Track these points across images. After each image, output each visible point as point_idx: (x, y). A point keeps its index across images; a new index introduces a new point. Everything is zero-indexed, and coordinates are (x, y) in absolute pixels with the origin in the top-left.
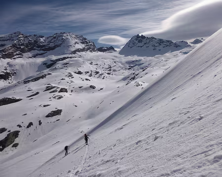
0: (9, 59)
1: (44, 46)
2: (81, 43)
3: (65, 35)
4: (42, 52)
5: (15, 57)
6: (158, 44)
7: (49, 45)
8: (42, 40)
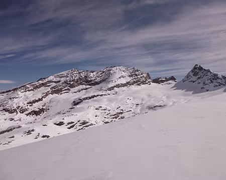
0: (57, 95)
1: (91, 81)
2: (129, 76)
3: (113, 69)
4: (88, 86)
5: (63, 92)
6: (209, 81)
7: (96, 80)
8: (92, 75)
